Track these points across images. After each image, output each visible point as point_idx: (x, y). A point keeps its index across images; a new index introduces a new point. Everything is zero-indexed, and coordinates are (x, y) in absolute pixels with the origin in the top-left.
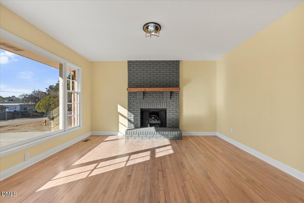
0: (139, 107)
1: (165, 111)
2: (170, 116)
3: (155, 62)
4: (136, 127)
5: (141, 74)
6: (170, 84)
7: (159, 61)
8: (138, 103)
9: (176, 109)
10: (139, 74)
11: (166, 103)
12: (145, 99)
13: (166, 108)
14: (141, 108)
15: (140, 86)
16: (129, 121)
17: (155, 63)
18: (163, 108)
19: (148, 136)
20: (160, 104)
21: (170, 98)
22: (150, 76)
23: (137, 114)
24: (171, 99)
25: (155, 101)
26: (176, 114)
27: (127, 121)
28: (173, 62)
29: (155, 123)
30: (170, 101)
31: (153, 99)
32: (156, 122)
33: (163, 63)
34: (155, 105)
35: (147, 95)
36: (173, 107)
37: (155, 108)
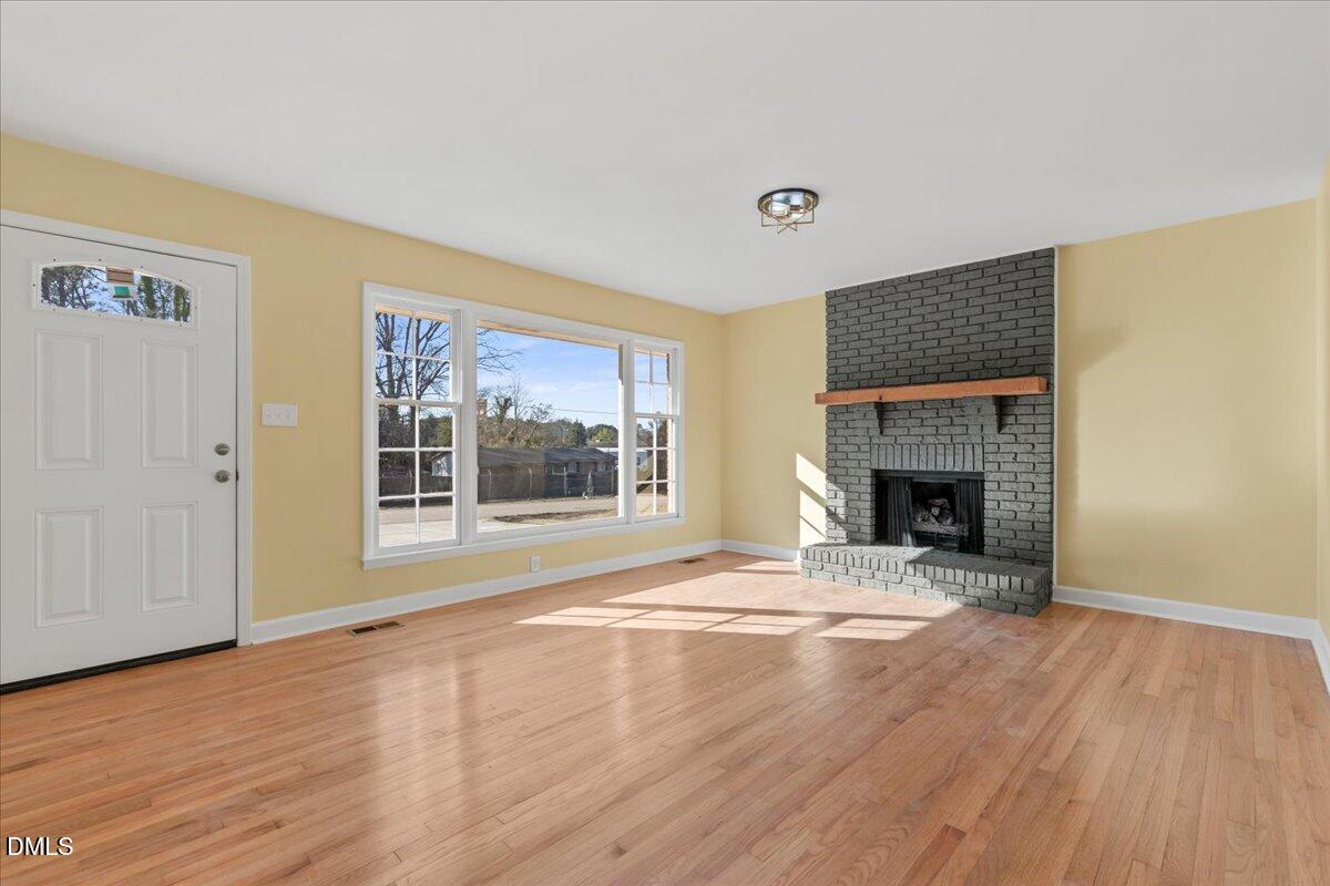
0: (867, 464)
1: (976, 482)
2: (999, 505)
3: (929, 276)
4: (853, 540)
5: (876, 334)
6: (999, 364)
7: (947, 269)
8: (864, 448)
9: (1032, 478)
10: (868, 335)
11: (979, 450)
12: (886, 431)
13: (979, 468)
14: (875, 467)
15: (871, 383)
16: (831, 514)
17: (929, 283)
18: (969, 468)
19: (879, 575)
20: (950, 452)
21: (1001, 426)
22: (910, 338)
23: (857, 488)
24: (1006, 430)
25: (930, 439)
26: (1032, 497)
27: (823, 511)
28: (1016, 262)
29: (941, 531)
30: (1001, 438)
31: (922, 431)
32: (947, 528)
33: (967, 276)
34: (932, 456)
35: (894, 415)
36: (1015, 467)
37: (931, 468)
